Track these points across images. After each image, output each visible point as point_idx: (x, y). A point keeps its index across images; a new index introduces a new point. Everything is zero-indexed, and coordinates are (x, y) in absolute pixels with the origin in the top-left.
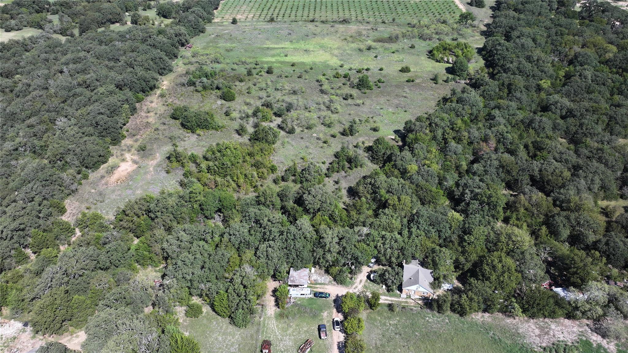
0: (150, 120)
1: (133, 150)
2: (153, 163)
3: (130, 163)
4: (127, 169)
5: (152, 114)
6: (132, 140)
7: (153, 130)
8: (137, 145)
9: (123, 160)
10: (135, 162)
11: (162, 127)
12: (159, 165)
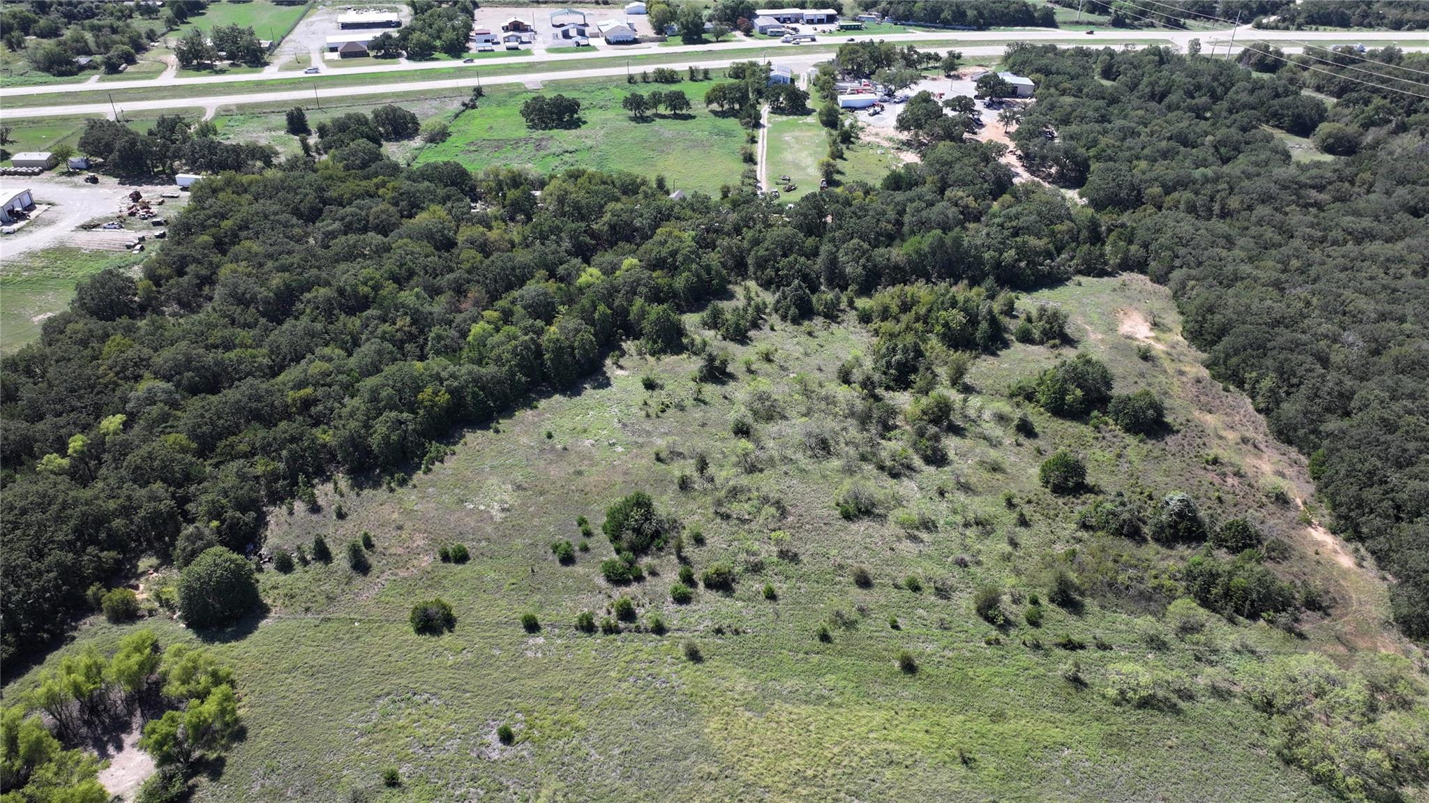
0: (1209, 419)
1: (1162, 355)
2: (1096, 335)
3: (1140, 337)
4: (1130, 326)
5: (1229, 435)
6: (1193, 375)
7: (1172, 392)
8: (1166, 364)
9: (1155, 339)
10: (1129, 337)
12: (1082, 331)
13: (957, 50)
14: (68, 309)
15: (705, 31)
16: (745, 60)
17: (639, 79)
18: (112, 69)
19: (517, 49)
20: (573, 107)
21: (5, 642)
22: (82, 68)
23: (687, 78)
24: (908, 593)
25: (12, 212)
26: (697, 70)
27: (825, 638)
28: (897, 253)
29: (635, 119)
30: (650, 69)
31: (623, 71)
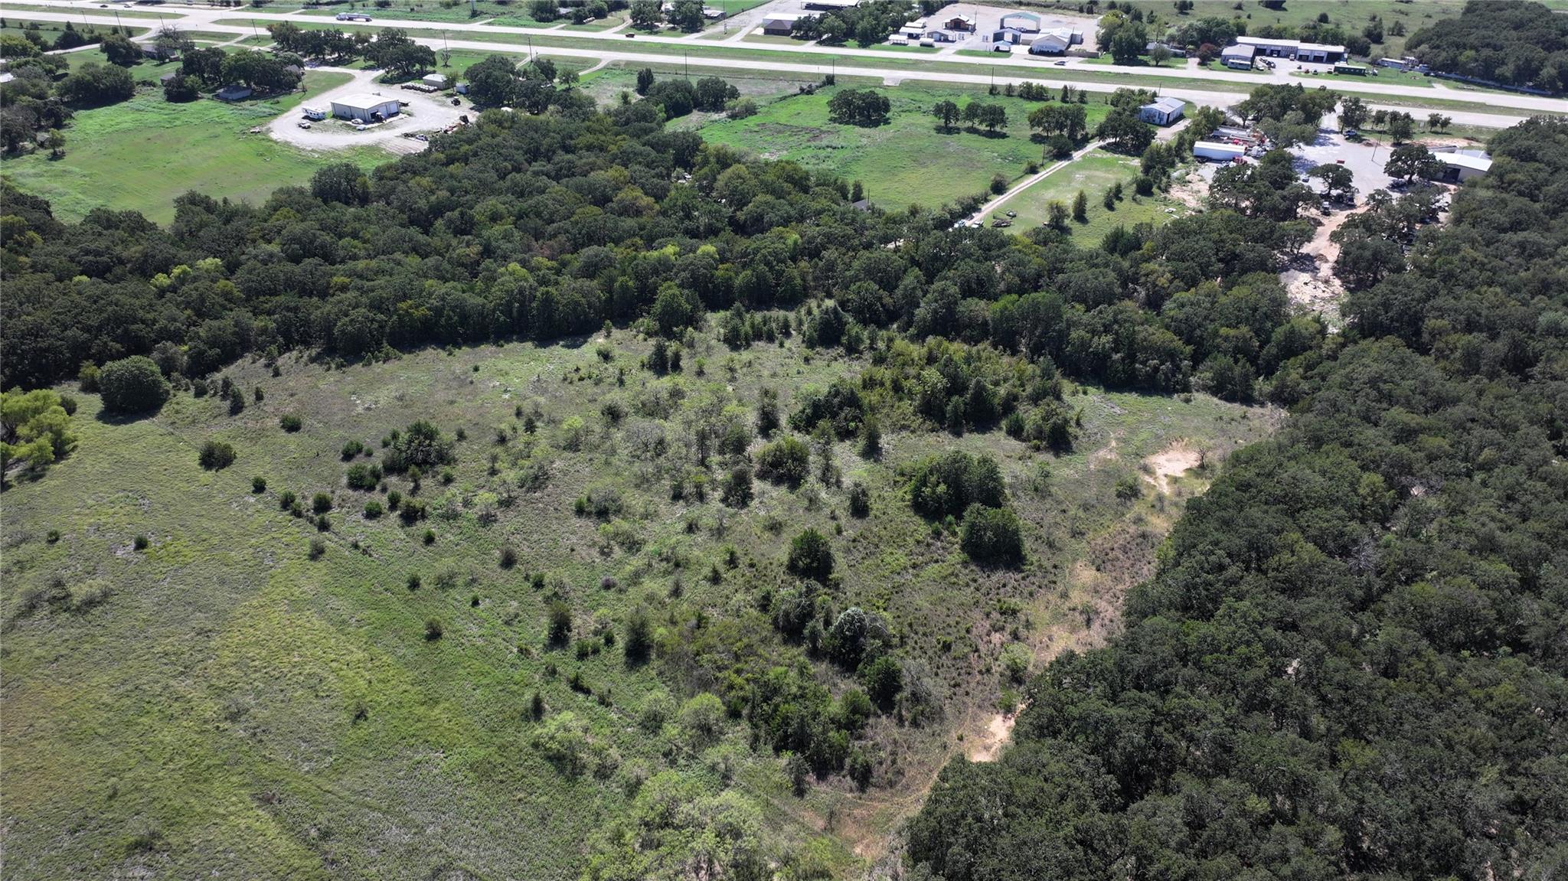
0: (1087, 575)
1: (1151, 498)
2: (1108, 454)
3: (1160, 472)
4: (1168, 460)
5: (1077, 598)
6: (1149, 529)
7: (1090, 535)
8: (1137, 508)
9: (1175, 480)
10: (1146, 470)
11: (1061, 535)
12: (1097, 445)
13: (1444, 114)
14: (307, 185)
15: (1146, 52)
16: (1136, 88)
17: (1002, 91)
18: (579, 20)
19: (931, 46)
20: (885, 106)
21: (3, 373)
22: (560, 17)
23: (1058, 97)
24: (529, 585)
25: (374, 115)
26: (1073, 91)
27: (414, 584)
28: (982, 309)
29: (939, 130)
30: (1017, 82)
31: (987, 80)
